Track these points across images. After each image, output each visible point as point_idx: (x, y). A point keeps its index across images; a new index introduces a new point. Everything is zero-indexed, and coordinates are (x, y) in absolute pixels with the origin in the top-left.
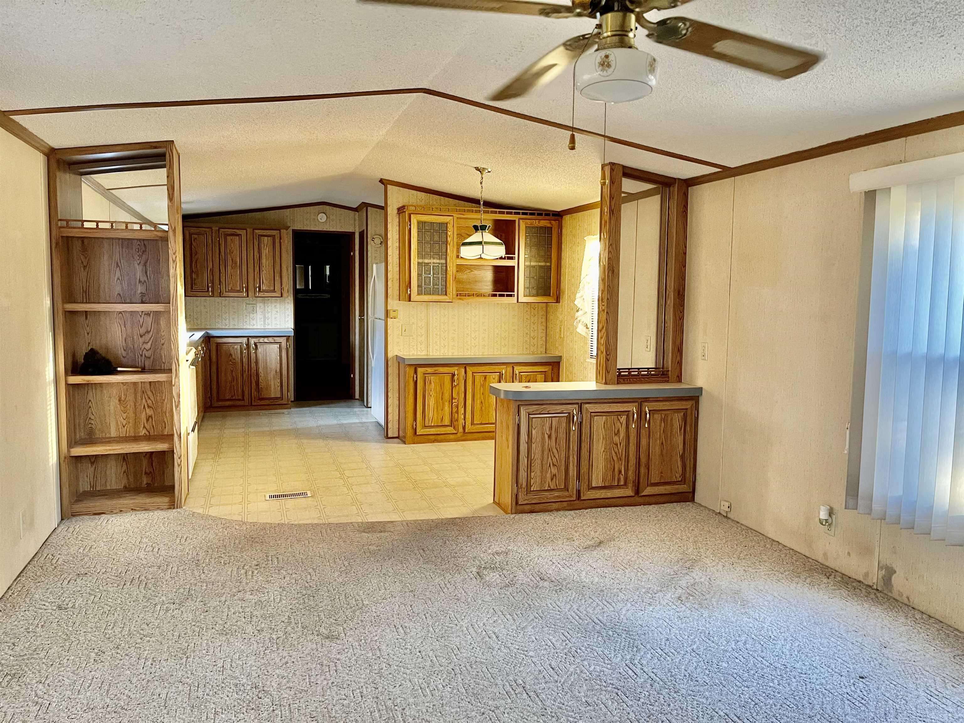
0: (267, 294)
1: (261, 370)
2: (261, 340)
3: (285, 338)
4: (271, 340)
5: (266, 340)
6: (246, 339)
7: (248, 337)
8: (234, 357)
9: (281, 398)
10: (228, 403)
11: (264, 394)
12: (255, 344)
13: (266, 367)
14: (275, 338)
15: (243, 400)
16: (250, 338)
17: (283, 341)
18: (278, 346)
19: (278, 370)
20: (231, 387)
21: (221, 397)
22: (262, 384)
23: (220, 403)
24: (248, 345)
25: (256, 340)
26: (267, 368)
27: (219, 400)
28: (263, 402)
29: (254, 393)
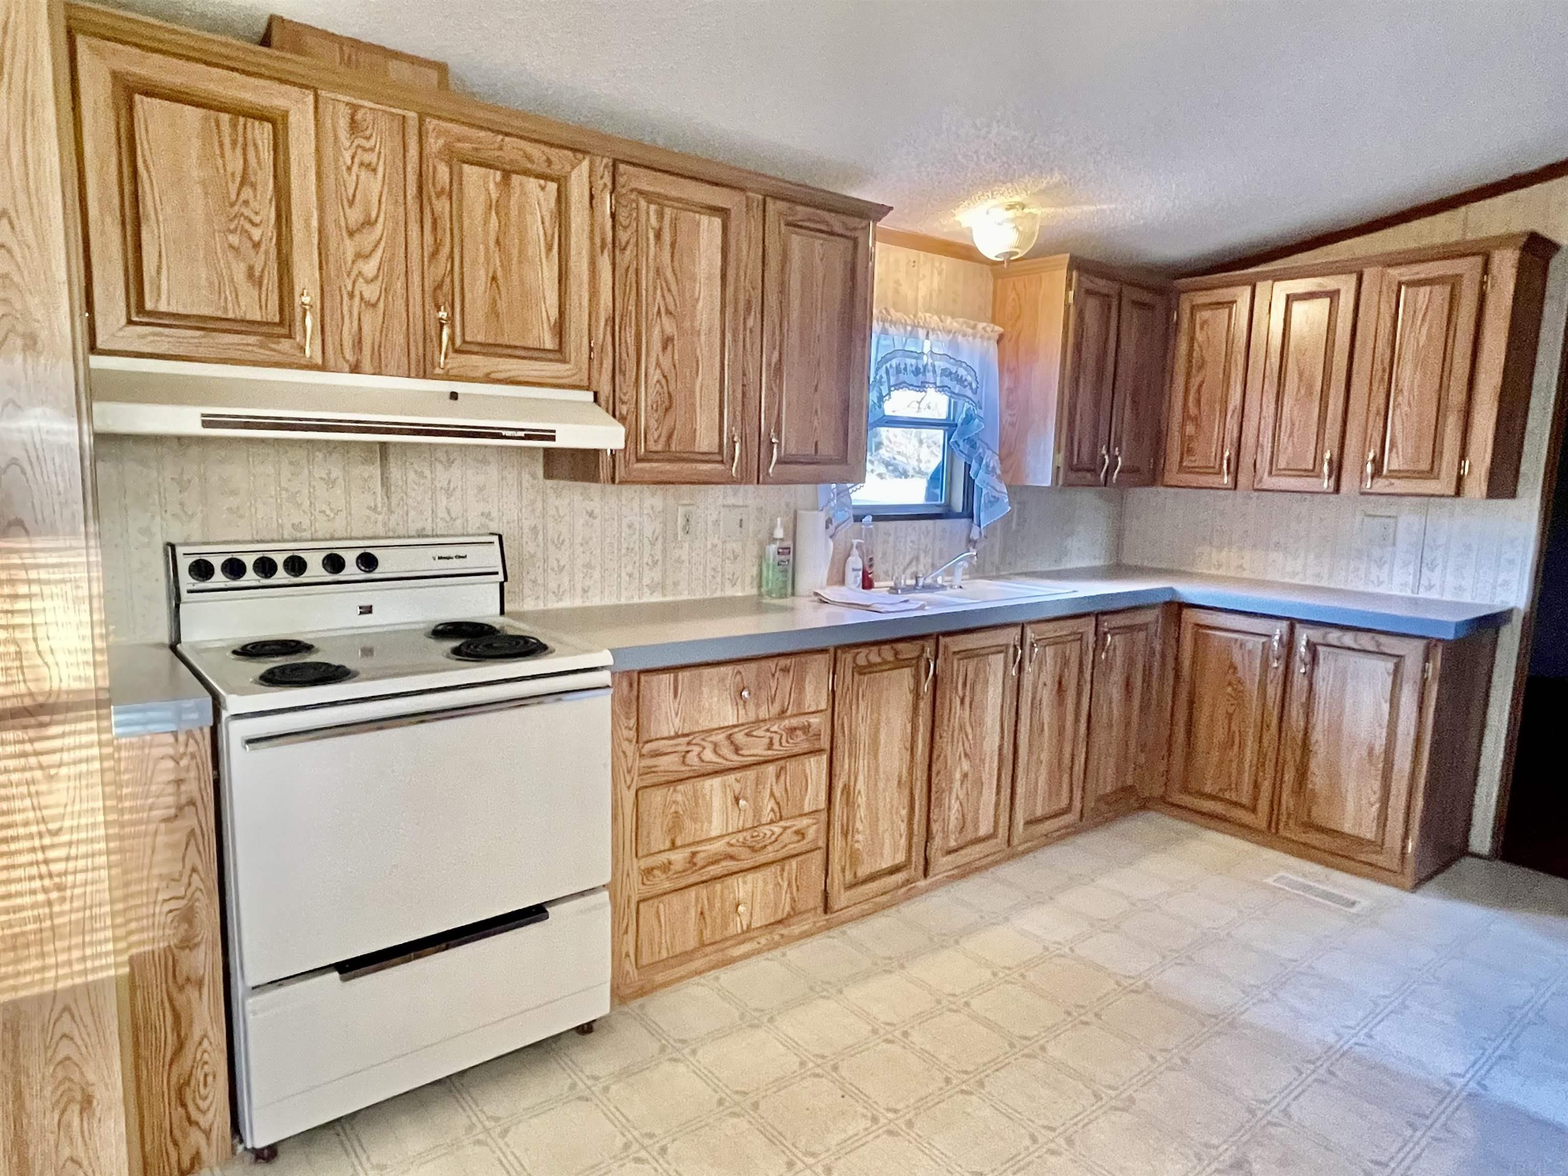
0: (1400, 486)
1: (1317, 735)
2: (1334, 636)
3: (1420, 645)
4: (1366, 641)
5: (1348, 639)
6: (1285, 625)
7: (1293, 623)
8: (1240, 674)
9: (1379, 845)
10: (1208, 806)
11: (1320, 814)
12: (1312, 647)
13: (1335, 729)
14: (1383, 639)
15: (1254, 810)
16: (1298, 626)
17: (1412, 651)
18: (1390, 666)
19: (1379, 747)
20: (1221, 761)
21: (1193, 785)
22: (1318, 779)
23: (1187, 800)
24: (1289, 645)
25: (1316, 635)
26: (1339, 730)
27: (1185, 790)
28: (1313, 838)
29: (1288, 802)
